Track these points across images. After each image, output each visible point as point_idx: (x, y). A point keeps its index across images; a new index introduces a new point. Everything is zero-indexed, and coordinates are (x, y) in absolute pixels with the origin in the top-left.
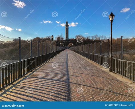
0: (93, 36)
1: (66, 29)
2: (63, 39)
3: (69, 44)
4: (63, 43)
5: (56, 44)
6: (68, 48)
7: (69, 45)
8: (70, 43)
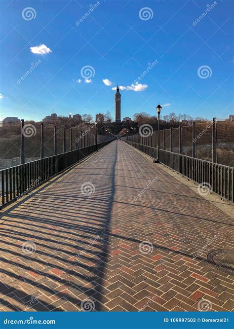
0: (167, 116)
1: (116, 102)
2: (110, 120)
3: (121, 130)
4: (111, 128)
5: (98, 130)
6: (120, 138)
7: (121, 132)
8: (122, 128)
